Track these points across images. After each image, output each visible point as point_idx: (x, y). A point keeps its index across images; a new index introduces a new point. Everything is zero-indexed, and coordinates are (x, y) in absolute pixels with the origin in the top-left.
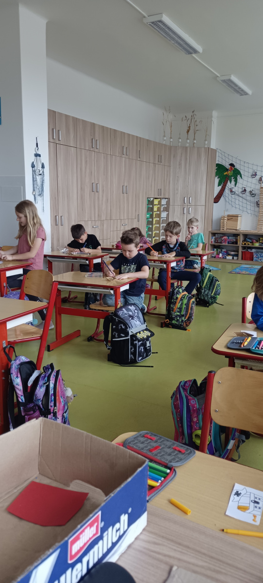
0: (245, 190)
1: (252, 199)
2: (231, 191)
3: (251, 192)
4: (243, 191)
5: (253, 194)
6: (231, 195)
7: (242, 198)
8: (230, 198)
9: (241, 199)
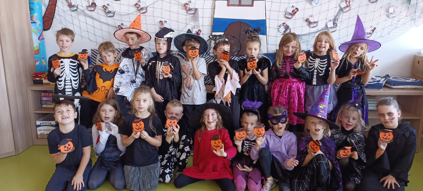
0: (94, 5)
1: (110, 21)
2: (70, 6)
3: (105, 8)
4: (90, 6)
5: (109, 12)
6: (70, 13)
7: (93, 18)
8: (69, 18)
9: (89, 21)
